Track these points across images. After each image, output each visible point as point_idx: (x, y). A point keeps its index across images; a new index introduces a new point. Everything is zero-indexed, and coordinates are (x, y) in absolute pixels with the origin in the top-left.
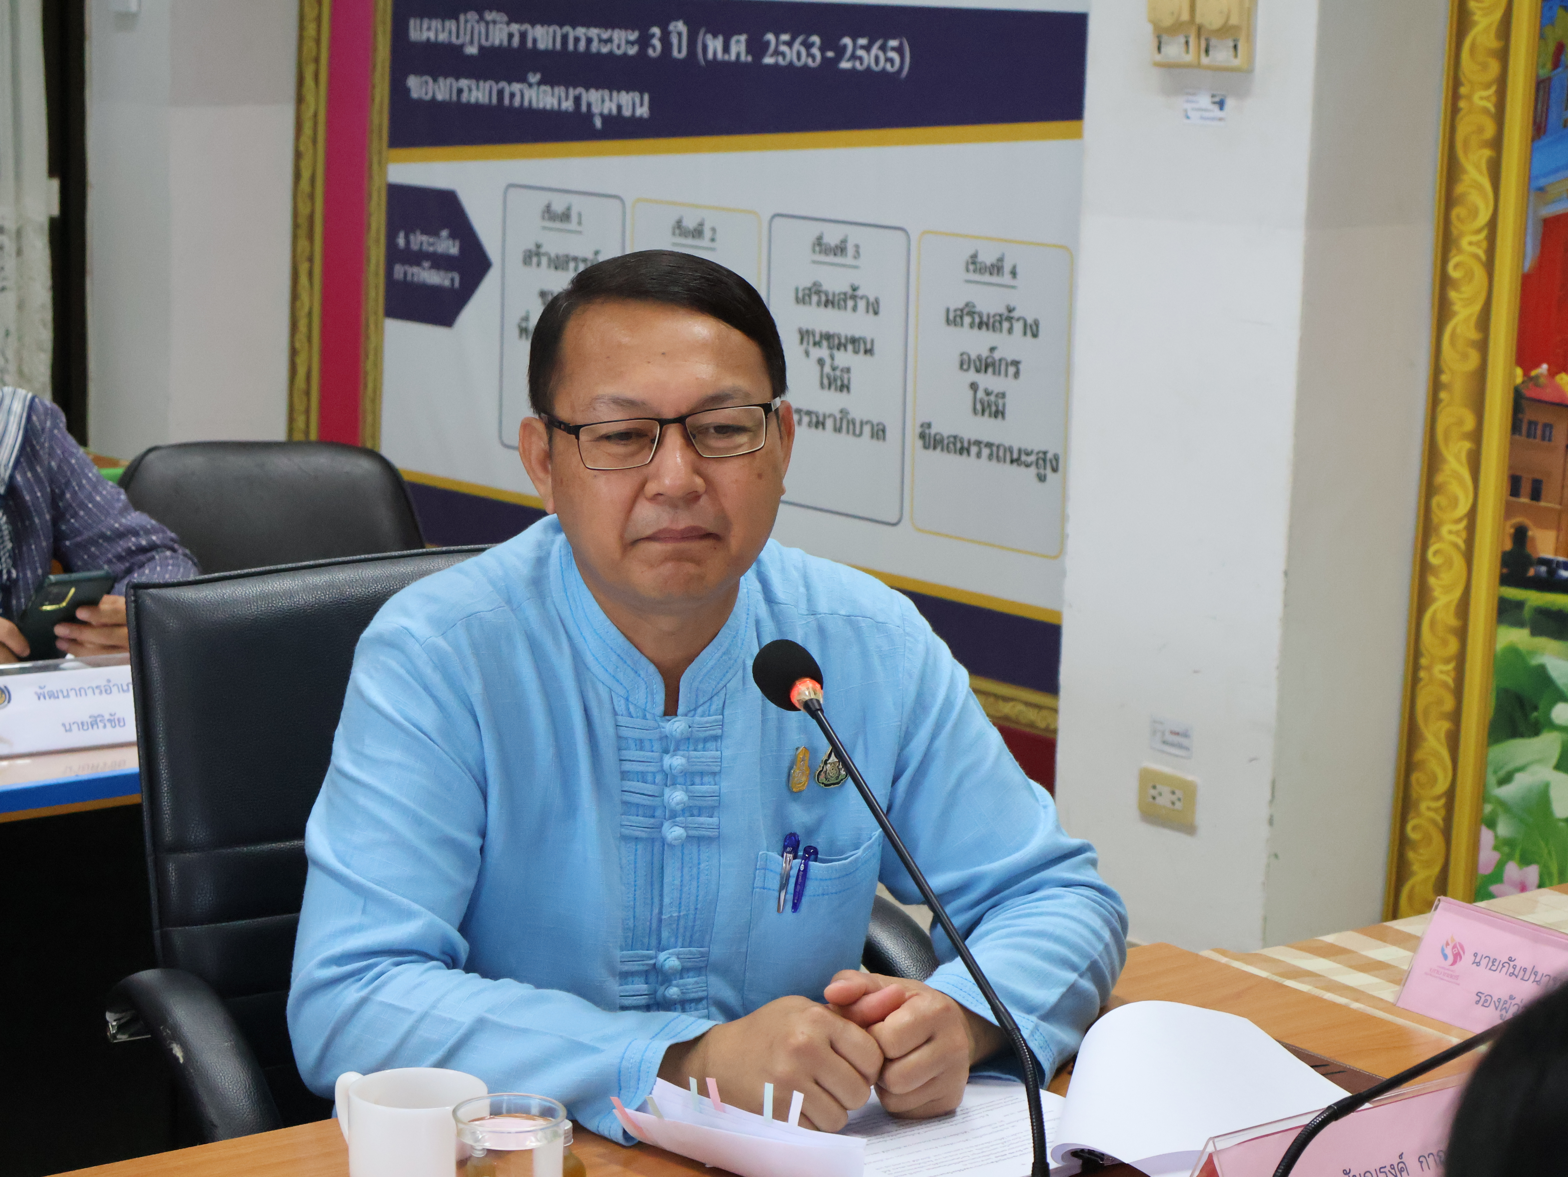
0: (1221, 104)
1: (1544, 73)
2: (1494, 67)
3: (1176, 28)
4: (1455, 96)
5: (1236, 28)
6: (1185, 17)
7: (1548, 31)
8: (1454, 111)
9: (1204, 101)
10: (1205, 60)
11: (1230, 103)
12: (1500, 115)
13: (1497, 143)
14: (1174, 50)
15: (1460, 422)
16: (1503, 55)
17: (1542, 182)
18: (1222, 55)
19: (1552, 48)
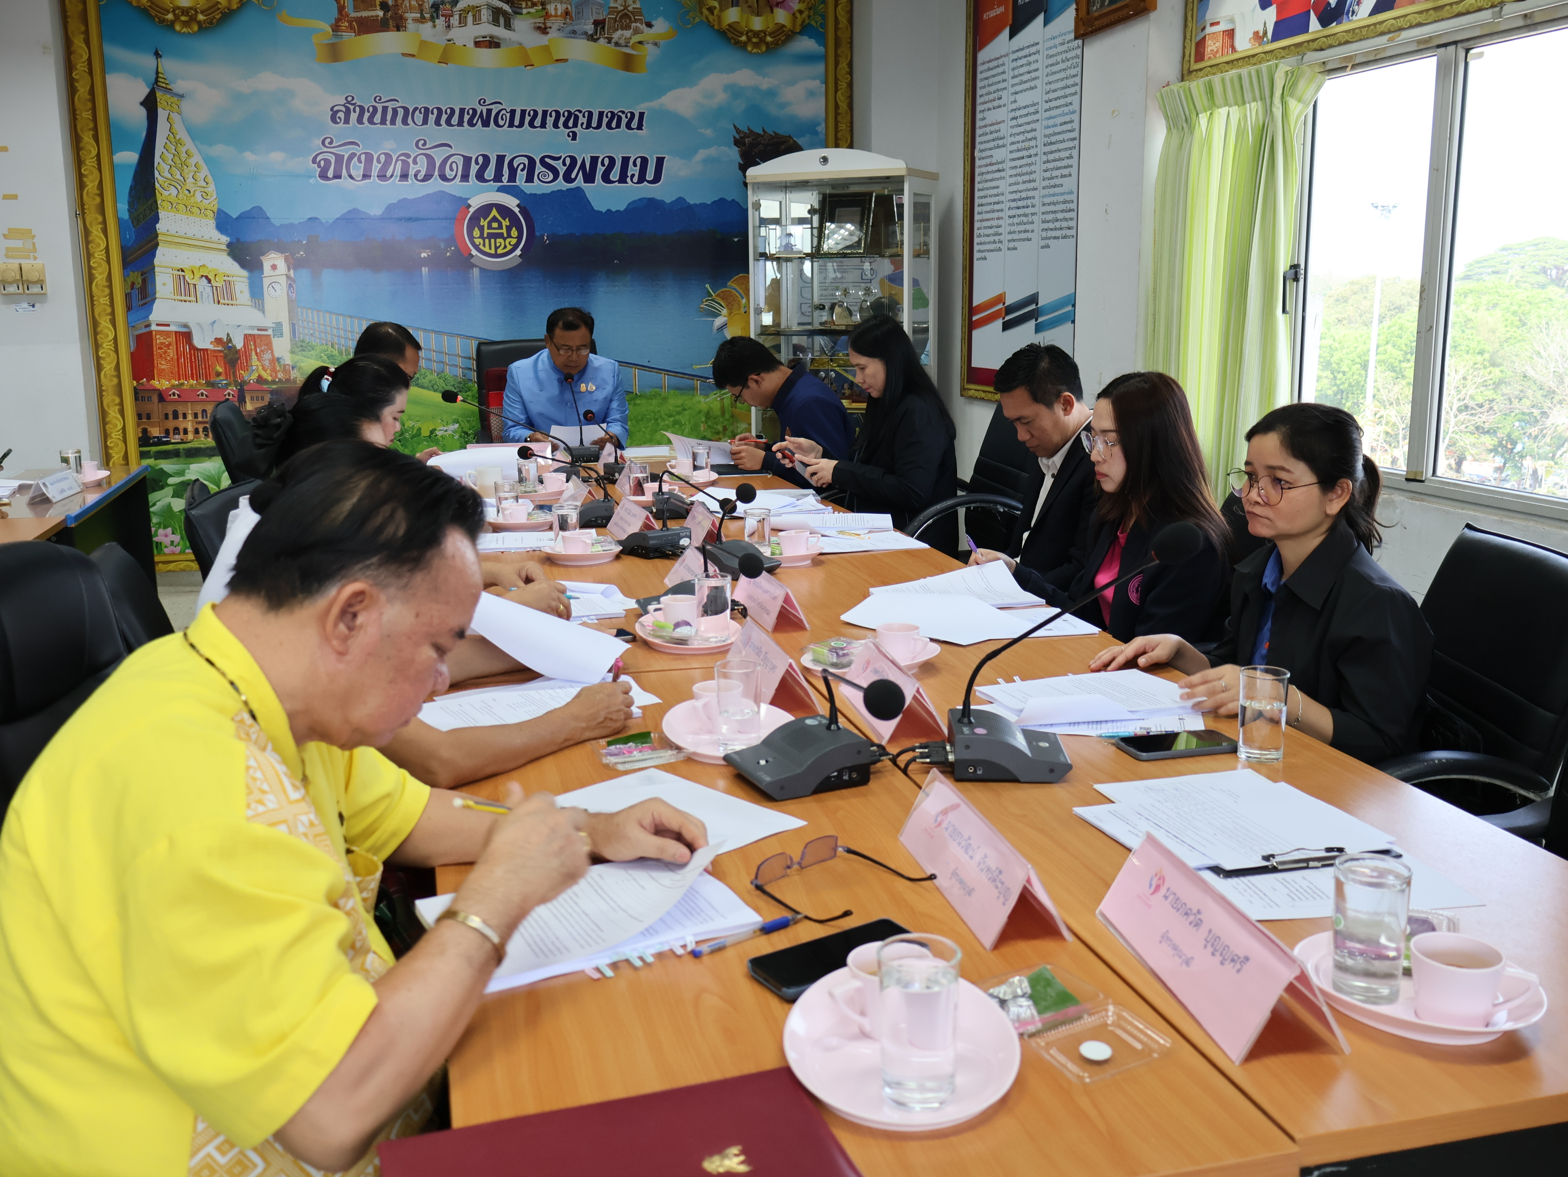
0: (33, 306)
1: (128, 291)
2: (107, 291)
3: (15, 281)
4: (92, 301)
5: (42, 281)
6: (18, 277)
7: (127, 279)
8: (93, 305)
9: (25, 305)
10: (27, 292)
11: (37, 305)
12: (112, 305)
13: (113, 313)
14: (12, 289)
15: (113, 400)
16: (110, 287)
17: (133, 324)
18: (35, 289)
19: (130, 283)
